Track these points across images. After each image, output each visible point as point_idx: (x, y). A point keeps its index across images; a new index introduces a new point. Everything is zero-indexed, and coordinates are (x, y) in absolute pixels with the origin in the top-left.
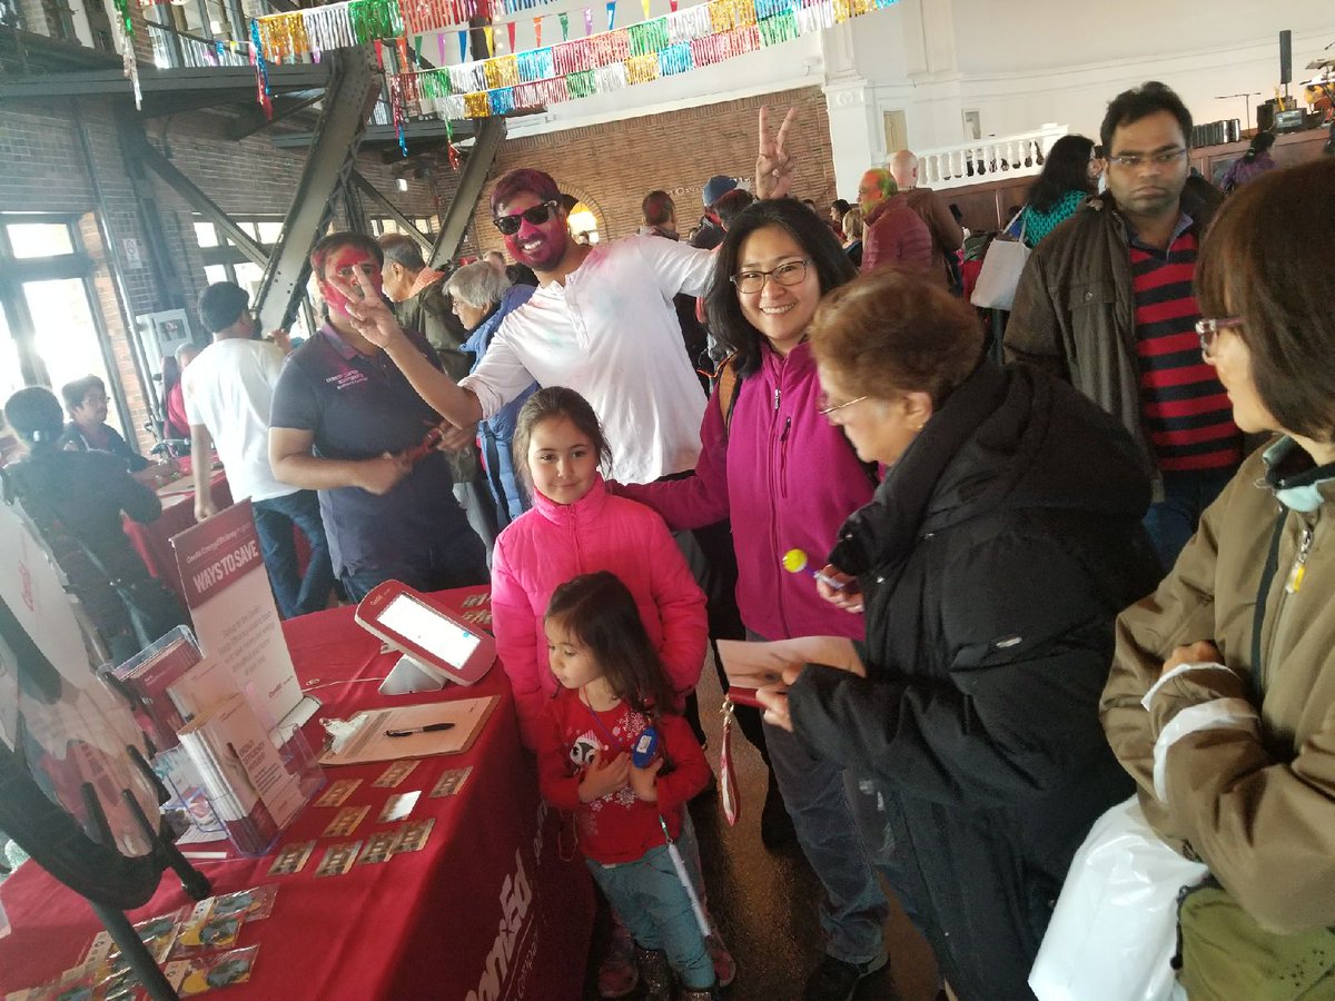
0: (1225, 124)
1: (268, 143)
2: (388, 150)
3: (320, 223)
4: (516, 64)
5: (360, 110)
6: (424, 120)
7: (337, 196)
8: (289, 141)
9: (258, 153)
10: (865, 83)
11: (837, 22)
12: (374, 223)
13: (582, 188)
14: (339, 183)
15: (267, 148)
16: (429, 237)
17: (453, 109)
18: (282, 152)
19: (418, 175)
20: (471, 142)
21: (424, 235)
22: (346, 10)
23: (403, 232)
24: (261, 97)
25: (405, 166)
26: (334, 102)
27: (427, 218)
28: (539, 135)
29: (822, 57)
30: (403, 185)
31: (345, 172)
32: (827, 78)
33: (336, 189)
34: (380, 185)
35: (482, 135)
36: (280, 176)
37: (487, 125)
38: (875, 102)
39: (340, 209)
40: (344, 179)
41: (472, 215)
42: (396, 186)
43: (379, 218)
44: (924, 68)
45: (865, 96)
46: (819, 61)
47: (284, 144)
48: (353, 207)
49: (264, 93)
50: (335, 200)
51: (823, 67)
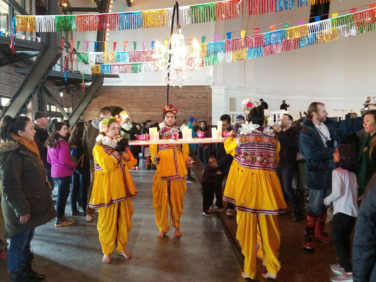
0: (338, 118)
1: (13, 70)
2: (58, 81)
3: (26, 100)
4: (115, 56)
5: (51, 61)
6: (74, 73)
7: (35, 91)
8: (22, 71)
9: (8, 73)
10: (225, 87)
11: (233, 61)
12: (48, 106)
13: (126, 106)
14: (37, 87)
15: (12, 71)
16: (68, 114)
17: (86, 70)
18: (18, 74)
19: (68, 92)
20: (89, 84)
21: (66, 113)
22: (54, 18)
23: (58, 111)
24: (11, 46)
25: (63, 88)
26: (41, 57)
27: (68, 107)
28: (114, 86)
29: (212, 77)
30: (62, 94)
31: (40, 83)
32: (213, 84)
33: (36, 88)
34: (53, 93)
35: (94, 82)
36: (15, 83)
37: (97, 78)
38: (227, 94)
39: (35, 97)
40: (39, 86)
41: (86, 108)
42: (59, 94)
43: (50, 105)
44: (244, 86)
45: (225, 91)
46: (211, 78)
47: (19, 71)
48: (41, 99)
49: (13, 44)
50: (34, 93)
51: (212, 80)
